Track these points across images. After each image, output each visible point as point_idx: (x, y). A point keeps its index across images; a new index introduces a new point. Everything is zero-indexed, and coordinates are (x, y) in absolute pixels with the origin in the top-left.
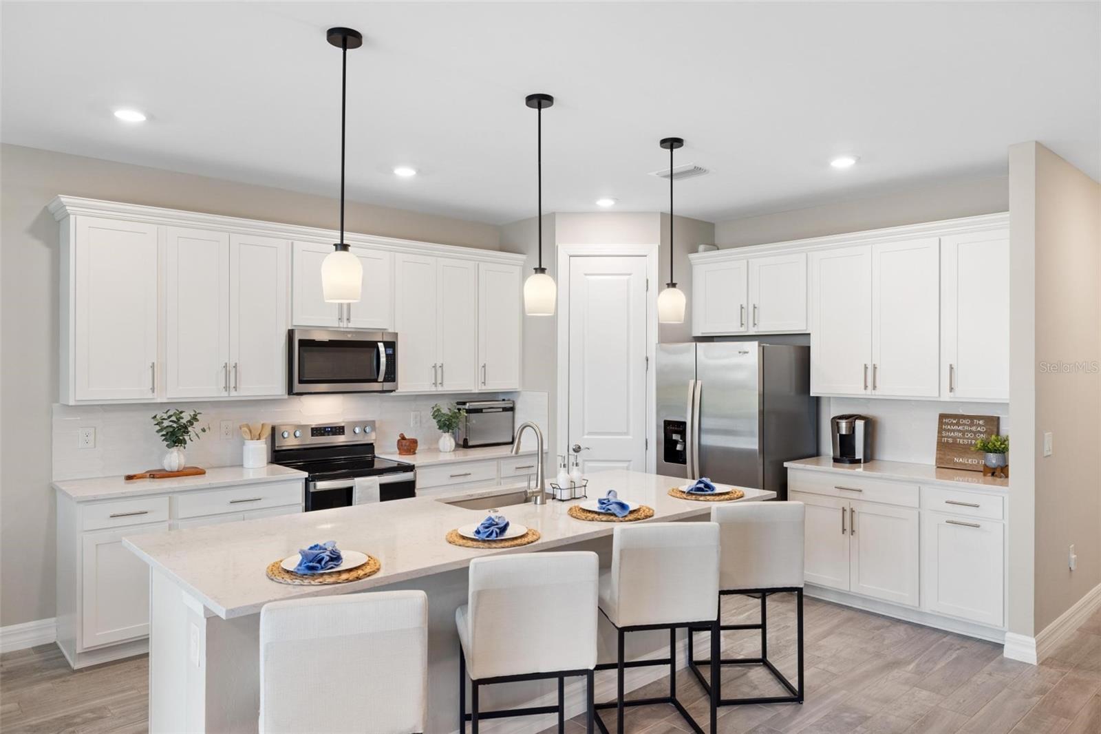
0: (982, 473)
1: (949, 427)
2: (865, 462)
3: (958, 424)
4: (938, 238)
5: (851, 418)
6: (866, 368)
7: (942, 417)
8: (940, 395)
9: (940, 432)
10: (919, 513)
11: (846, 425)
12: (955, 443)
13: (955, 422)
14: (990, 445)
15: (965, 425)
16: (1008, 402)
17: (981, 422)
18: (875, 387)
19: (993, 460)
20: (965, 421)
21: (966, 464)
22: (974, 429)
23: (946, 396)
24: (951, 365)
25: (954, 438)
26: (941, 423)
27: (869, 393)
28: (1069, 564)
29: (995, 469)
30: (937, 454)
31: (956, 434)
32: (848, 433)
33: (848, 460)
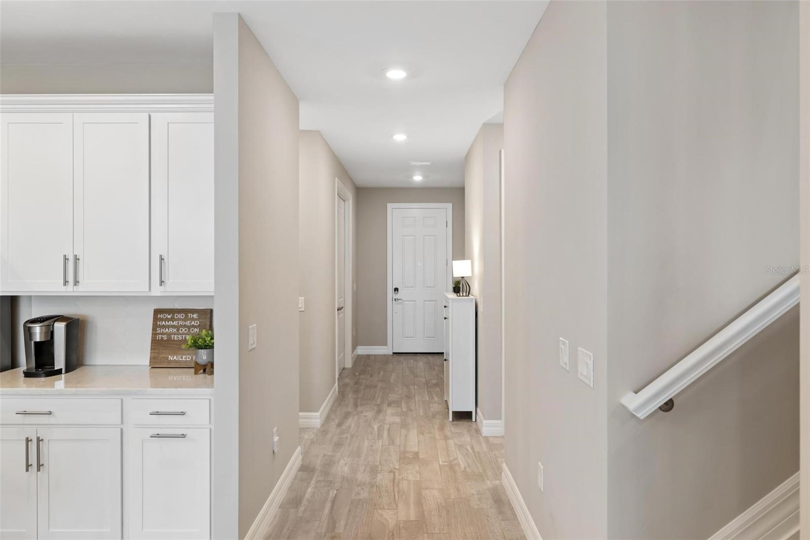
0: (193, 370)
1: (164, 323)
2: (67, 371)
3: (172, 319)
4: (147, 114)
5: (48, 321)
6: (66, 259)
7: (157, 312)
8: (150, 290)
9: (154, 329)
10: (122, 430)
11: (41, 330)
12: (169, 340)
13: (169, 317)
14: (200, 342)
15: (179, 319)
16: (212, 294)
17: (195, 316)
18: (76, 282)
19: (203, 356)
20: (180, 316)
21: (180, 362)
22: (188, 323)
23: (157, 291)
24: (161, 256)
25: (169, 335)
26: (156, 319)
27: (70, 290)
28: (273, 449)
29: (205, 366)
30: (151, 353)
31: (171, 330)
32: (43, 340)
33: (44, 373)
